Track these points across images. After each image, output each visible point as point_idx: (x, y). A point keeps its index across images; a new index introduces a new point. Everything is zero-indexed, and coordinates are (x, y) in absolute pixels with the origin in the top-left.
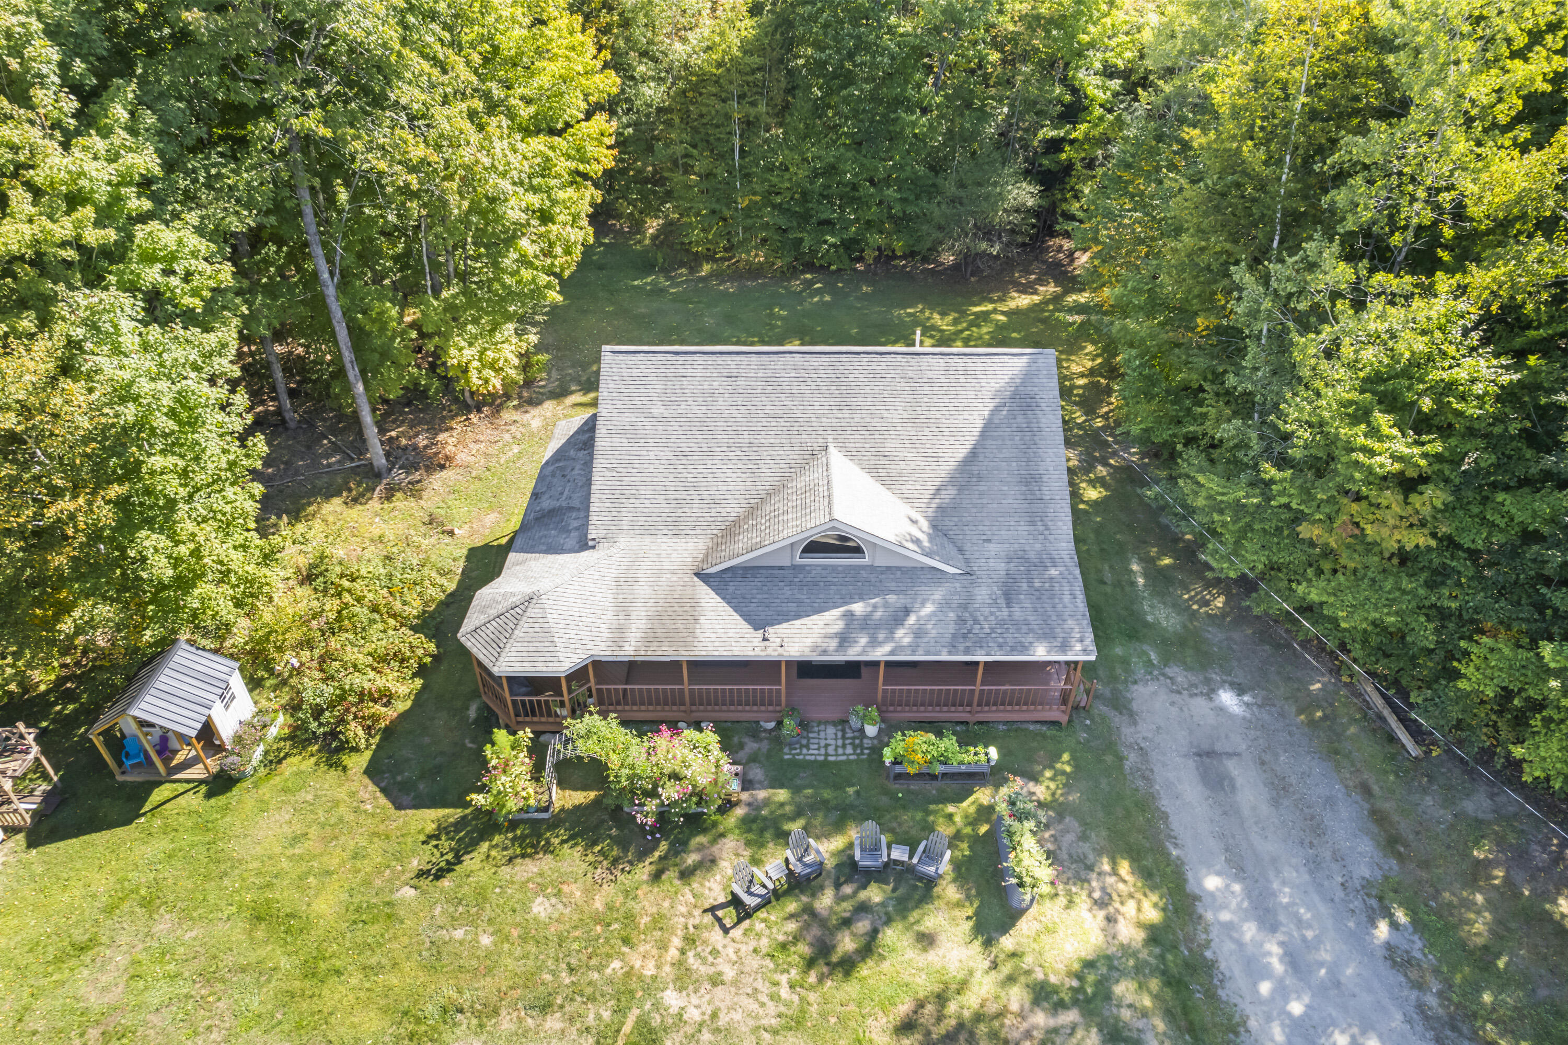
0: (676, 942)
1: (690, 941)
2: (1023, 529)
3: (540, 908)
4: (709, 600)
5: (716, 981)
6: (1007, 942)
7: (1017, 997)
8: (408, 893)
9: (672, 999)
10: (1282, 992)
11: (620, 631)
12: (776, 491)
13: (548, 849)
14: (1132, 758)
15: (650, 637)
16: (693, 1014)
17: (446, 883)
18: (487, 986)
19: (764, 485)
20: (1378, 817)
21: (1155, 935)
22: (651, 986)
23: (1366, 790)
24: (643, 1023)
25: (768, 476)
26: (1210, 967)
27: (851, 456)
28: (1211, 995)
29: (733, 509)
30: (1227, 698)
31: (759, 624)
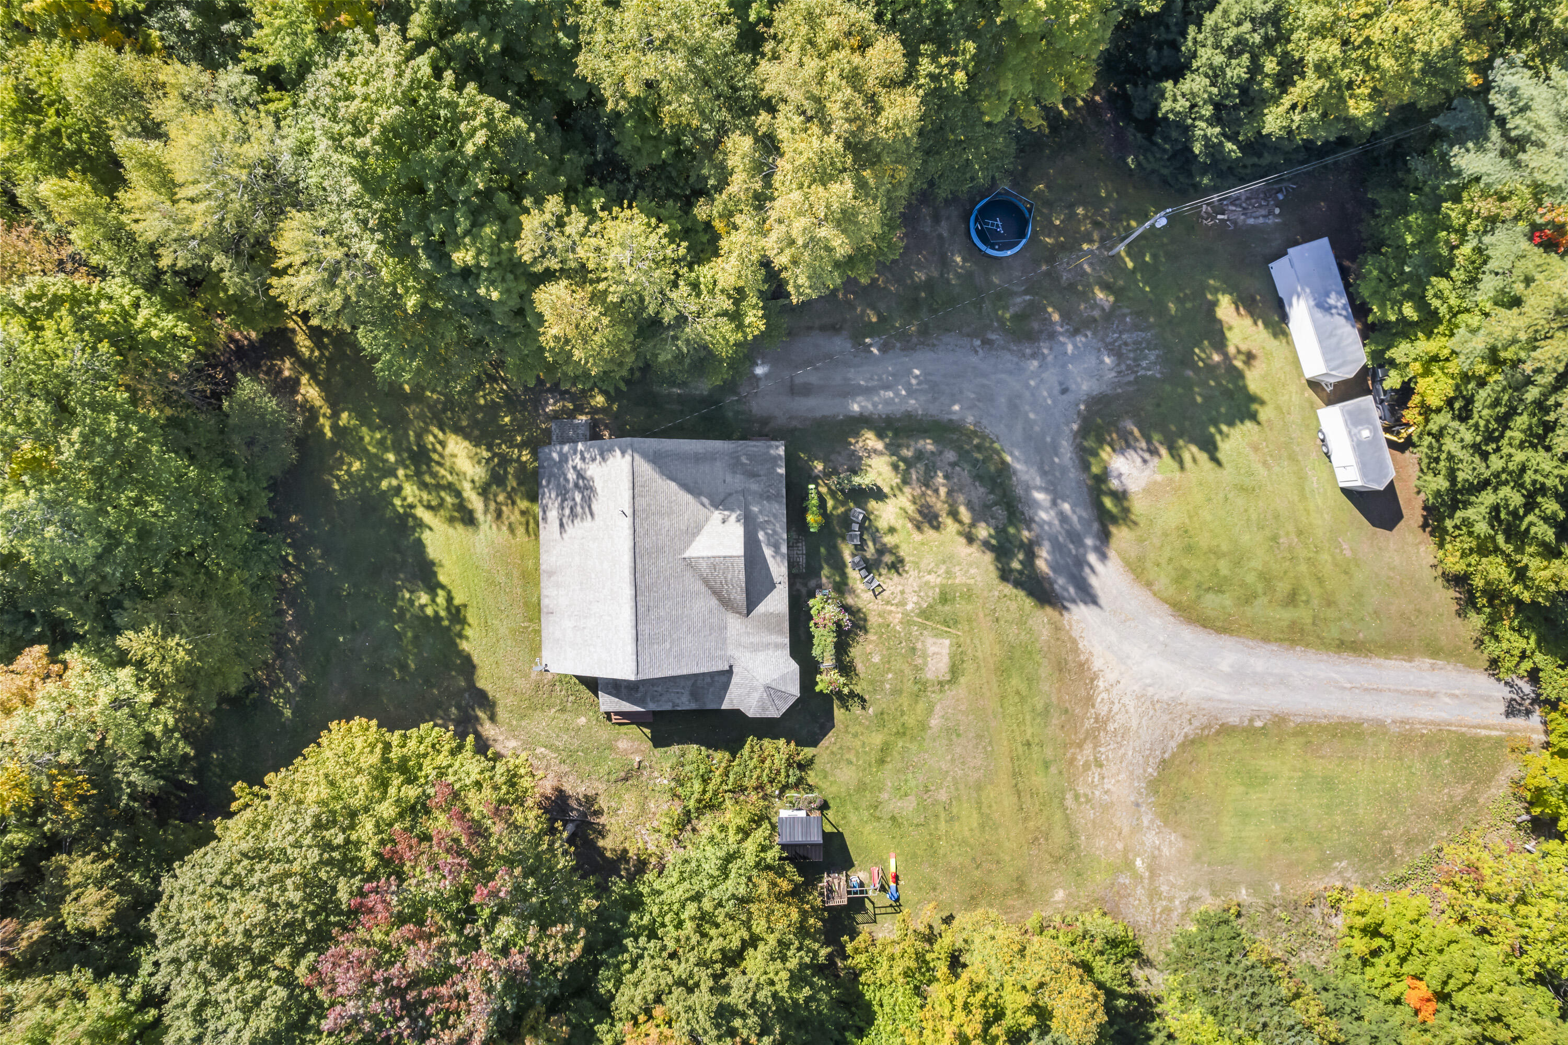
0: (889, 608)
1: (888, 603)
2: (718, 464)
3: (876, 659)
4: (761, 608)
5: (902, 592)
6: (886, 490)
7: (907, 490)
8: (871, 711)
9: (910, 607)
10: (897, 394)
11: (777, 646)
12: (706, 582)
13: (852, 662)
14: (794, 423)
15: (780, 632)
16: (915, 599)
17: (867, 697)
18: (907, 670)
19: (703, 589)
20: (823, 328)
21: (880, 436)
22: (905, 614)
23: (810, 328)
24: (918, 616)
25: (699, 586)
26: (888, 417)
27: (688, 545)
28: (899, 420)
29: (714, 602)
30: (760, 371)
31: (773, 586)
